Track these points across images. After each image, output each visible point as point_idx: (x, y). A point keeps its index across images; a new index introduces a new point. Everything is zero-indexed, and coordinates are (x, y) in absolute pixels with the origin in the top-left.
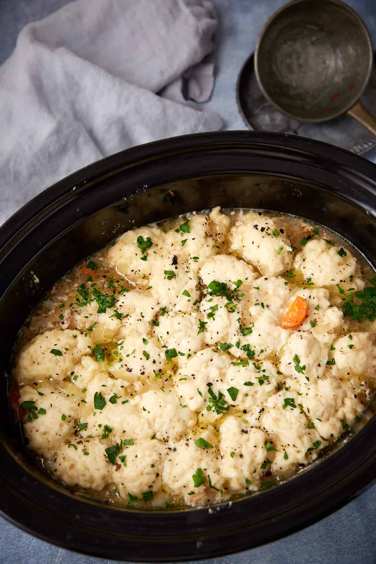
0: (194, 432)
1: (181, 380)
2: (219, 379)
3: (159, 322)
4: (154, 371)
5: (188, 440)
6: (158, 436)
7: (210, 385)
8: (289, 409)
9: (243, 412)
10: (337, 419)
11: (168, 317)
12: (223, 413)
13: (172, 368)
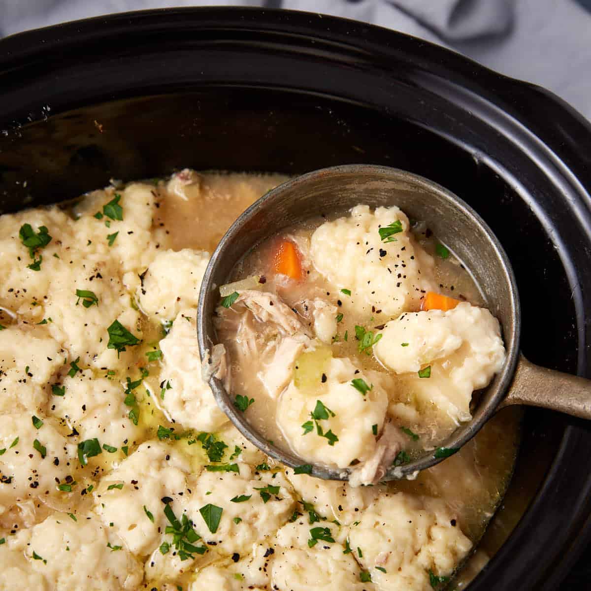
1: (110, 488)
2: (184, 490)
3: (64, 387)
4: (57, 480)
7: (166, 500)
8: (320, 549)
9: (233, 558)
10: (418, 568)
11: (81, 380)
12: (193, 558)
13: (93, 473)
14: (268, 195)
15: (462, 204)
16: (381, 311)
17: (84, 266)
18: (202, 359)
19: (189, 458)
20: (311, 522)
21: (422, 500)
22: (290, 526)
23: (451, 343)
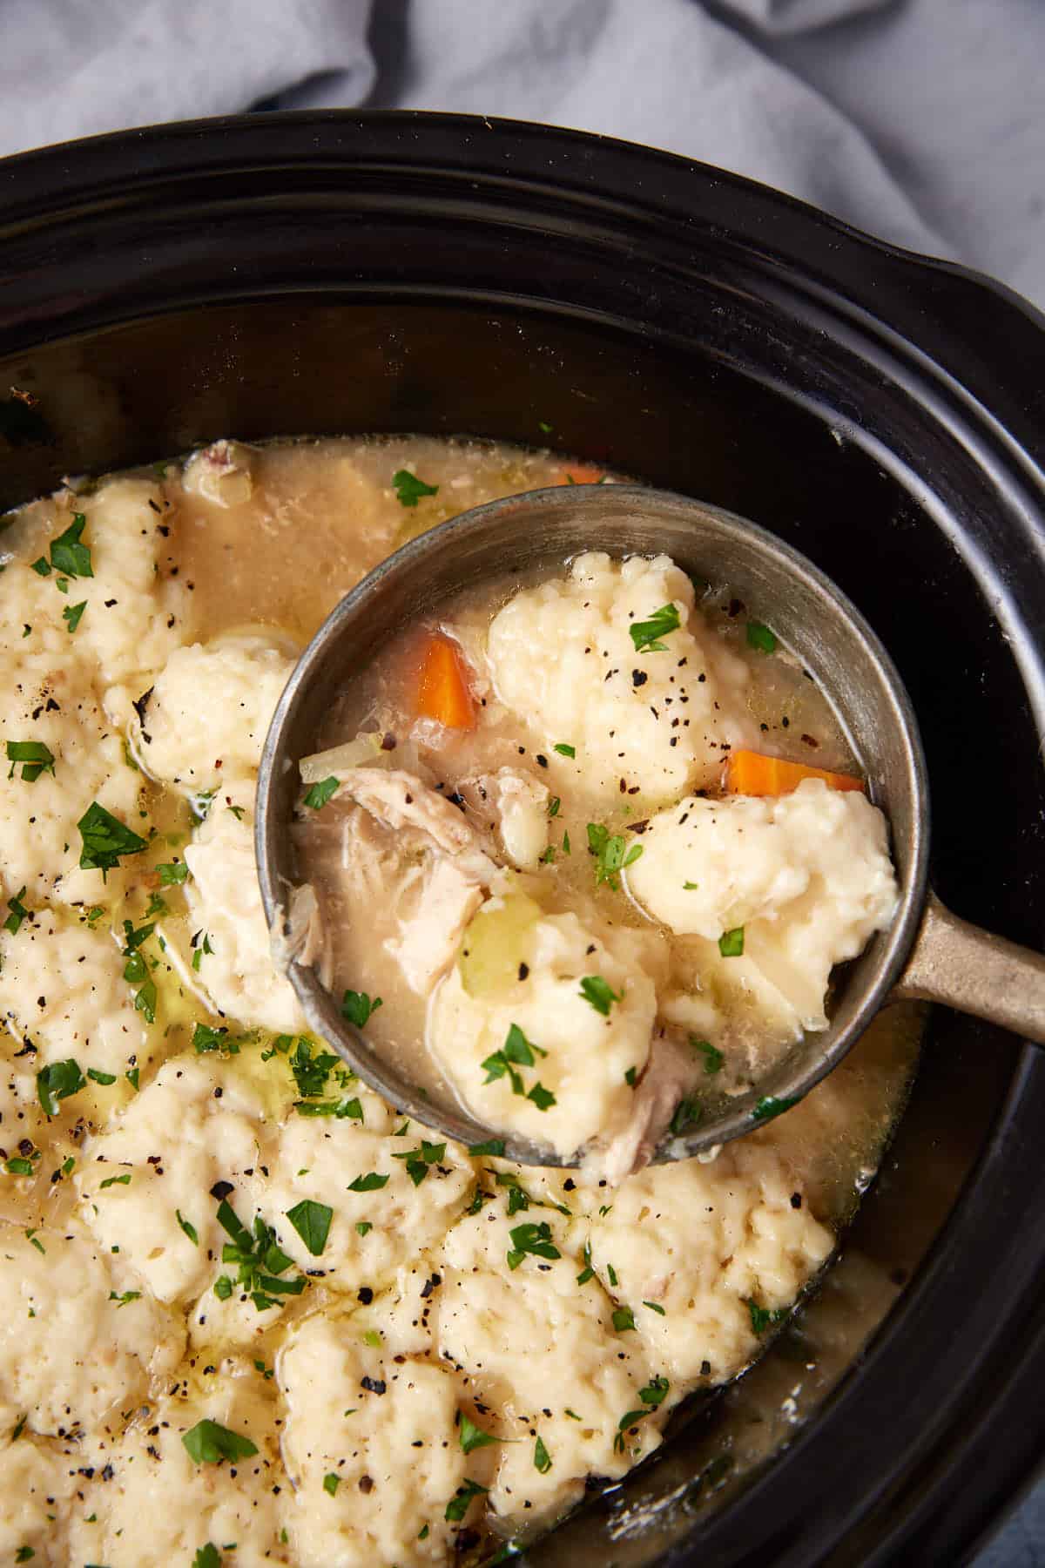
0: (179, 1393)
1: (104, 1184)
2: (254, 1166)
5: (154, 1431)
6: (39, 1423)
7: (221, 1190)
8: (532, 1270)
9: (360, 1298)
10: (728, 1297)
11: (33, 938)
12: (281, 1305)
13: (71, 1131)
14: (392, 562)
15: (806, 570)
16: (638, 789)
17: (20, 687)
18: (270, 925)
19: (260, 1089)
20: (511, 1213)
21: (734, 1152)
22: (469, 1222)
23: (787, 883)
